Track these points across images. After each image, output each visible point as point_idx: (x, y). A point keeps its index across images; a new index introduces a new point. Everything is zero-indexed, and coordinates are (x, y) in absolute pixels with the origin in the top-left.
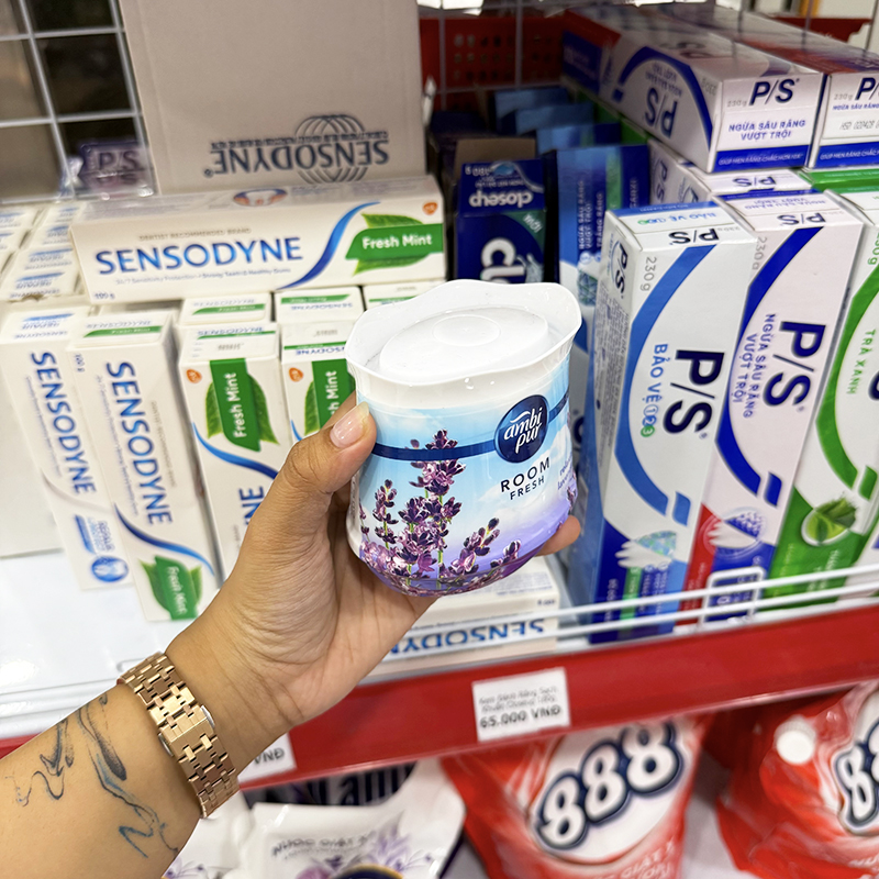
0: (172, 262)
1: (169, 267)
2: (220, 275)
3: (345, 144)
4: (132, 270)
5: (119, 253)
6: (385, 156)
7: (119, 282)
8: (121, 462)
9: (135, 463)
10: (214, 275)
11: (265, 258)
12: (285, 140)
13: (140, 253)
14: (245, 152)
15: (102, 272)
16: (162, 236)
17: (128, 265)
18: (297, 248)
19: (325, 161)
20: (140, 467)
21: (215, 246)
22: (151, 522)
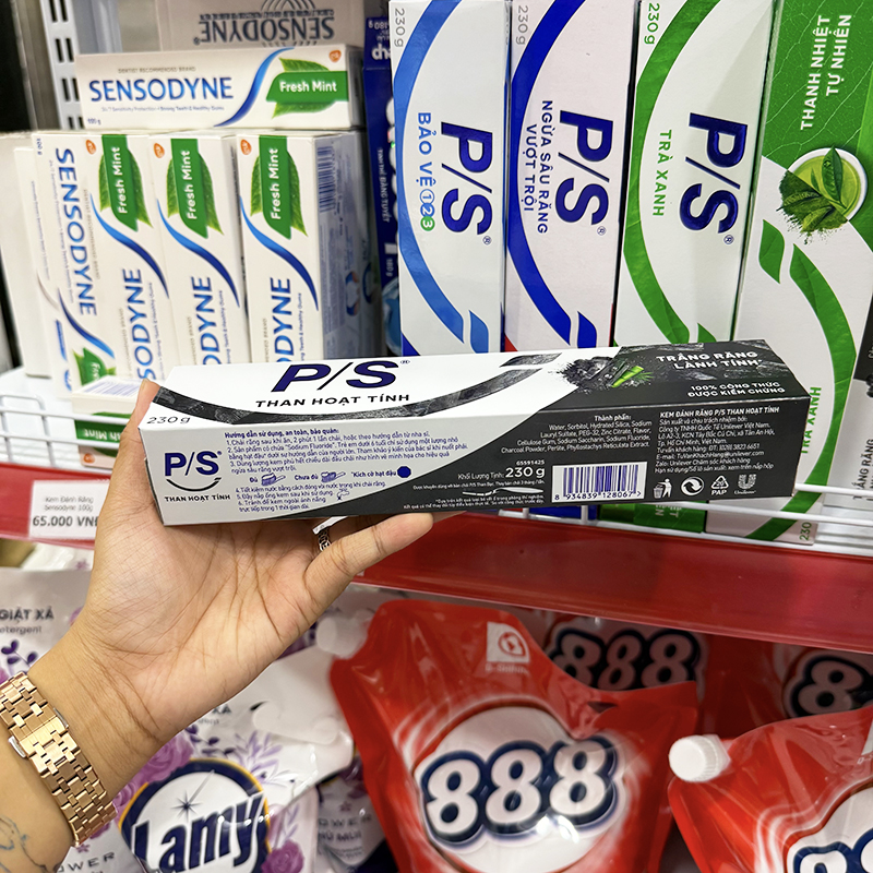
0: (140, 95)
1: (137, 99)
2: (172, 109)
3: (299, 20)
4: (113, 99)
5: (105, 82)
6: (331, 32)
7: (104, 109)
8: (63, 247)
9: (72, 248)
10: (169, 109)
11: (205, 96)
12: (253, 14)
13: (118, 83)
14: (224, 23)
15: (93, 99)
16: (133, 70)
17: (110, 95)
18: (229, 87)
19: (284, 35)
20: (75, 252)
21: (170, 81)
22: (82, 312)
